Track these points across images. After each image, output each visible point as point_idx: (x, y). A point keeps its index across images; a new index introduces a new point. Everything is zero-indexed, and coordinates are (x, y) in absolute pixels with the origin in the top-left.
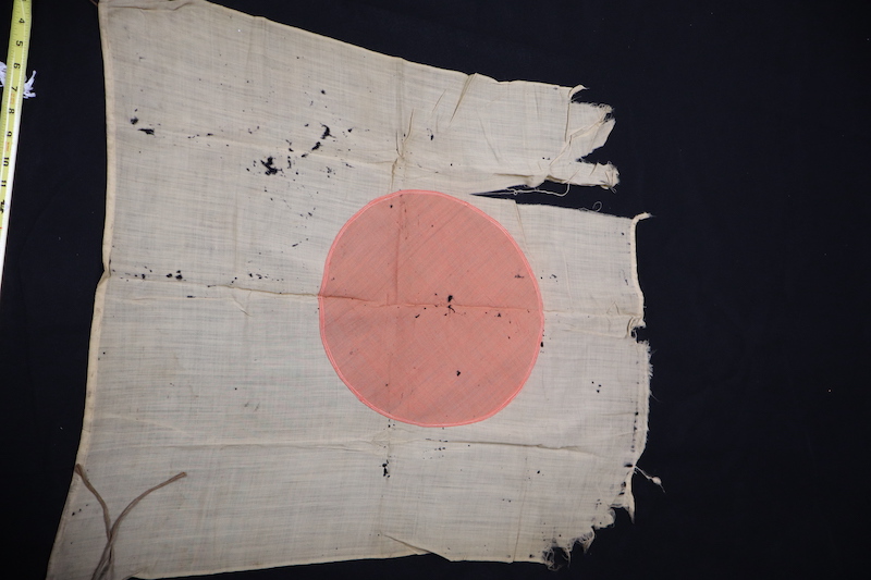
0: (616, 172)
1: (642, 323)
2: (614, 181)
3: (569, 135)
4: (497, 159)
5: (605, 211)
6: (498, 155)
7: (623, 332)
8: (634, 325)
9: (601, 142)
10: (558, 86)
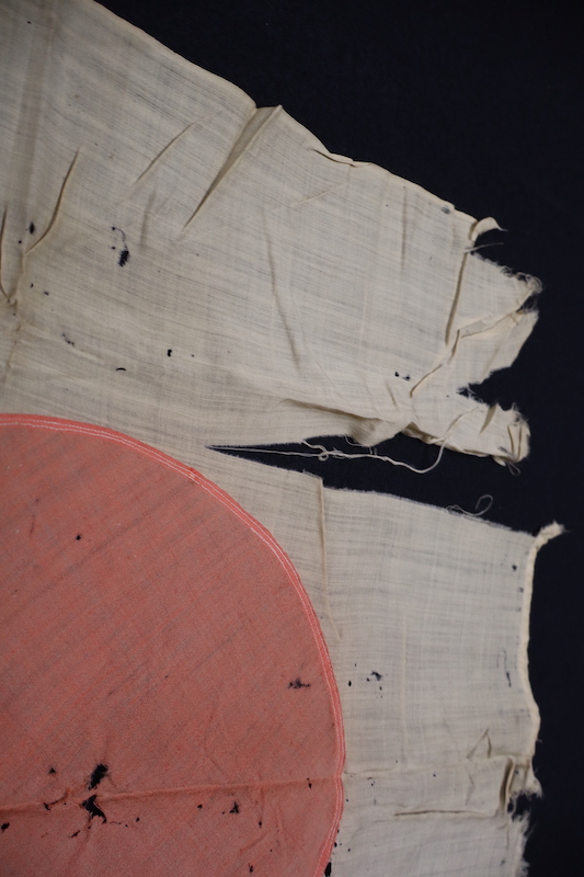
0: (526, 431)
1: (532, 784)
2: (522, 451)
3: (456, 326)
4: (296, 358)
5: (496, 516)
6: (300, 348)
7: (490, 800)
8: (517, 788)
9: (506, 360)
10: (451, 206)
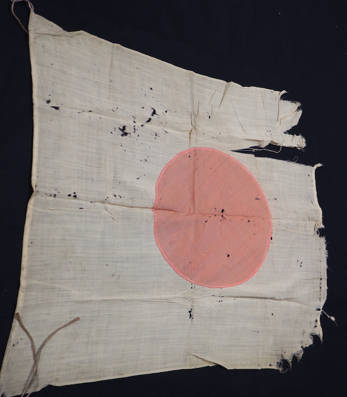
0: (304, 140)
1: (322, 226)
2: (304, 145)
3: (279, 118)
4: (244, 131)
5: (299, 162)
6: (244, 128)
7: (312, 232)
8: (318, 227)
9: (295, 123)
10: (273, 91)
